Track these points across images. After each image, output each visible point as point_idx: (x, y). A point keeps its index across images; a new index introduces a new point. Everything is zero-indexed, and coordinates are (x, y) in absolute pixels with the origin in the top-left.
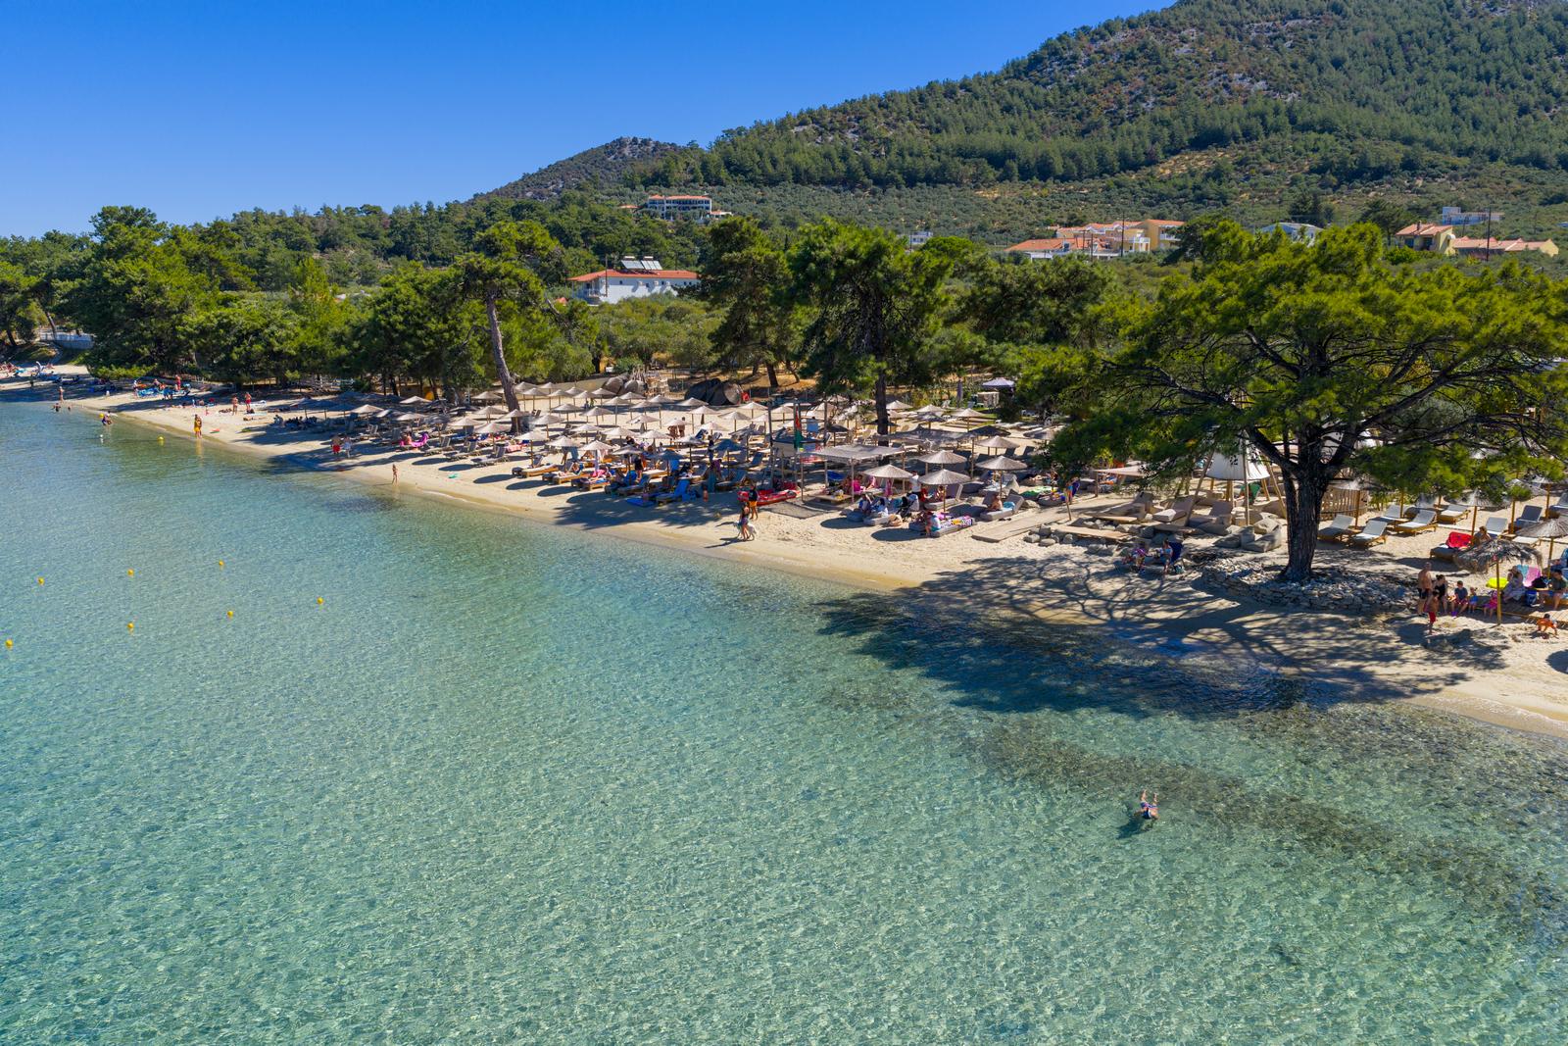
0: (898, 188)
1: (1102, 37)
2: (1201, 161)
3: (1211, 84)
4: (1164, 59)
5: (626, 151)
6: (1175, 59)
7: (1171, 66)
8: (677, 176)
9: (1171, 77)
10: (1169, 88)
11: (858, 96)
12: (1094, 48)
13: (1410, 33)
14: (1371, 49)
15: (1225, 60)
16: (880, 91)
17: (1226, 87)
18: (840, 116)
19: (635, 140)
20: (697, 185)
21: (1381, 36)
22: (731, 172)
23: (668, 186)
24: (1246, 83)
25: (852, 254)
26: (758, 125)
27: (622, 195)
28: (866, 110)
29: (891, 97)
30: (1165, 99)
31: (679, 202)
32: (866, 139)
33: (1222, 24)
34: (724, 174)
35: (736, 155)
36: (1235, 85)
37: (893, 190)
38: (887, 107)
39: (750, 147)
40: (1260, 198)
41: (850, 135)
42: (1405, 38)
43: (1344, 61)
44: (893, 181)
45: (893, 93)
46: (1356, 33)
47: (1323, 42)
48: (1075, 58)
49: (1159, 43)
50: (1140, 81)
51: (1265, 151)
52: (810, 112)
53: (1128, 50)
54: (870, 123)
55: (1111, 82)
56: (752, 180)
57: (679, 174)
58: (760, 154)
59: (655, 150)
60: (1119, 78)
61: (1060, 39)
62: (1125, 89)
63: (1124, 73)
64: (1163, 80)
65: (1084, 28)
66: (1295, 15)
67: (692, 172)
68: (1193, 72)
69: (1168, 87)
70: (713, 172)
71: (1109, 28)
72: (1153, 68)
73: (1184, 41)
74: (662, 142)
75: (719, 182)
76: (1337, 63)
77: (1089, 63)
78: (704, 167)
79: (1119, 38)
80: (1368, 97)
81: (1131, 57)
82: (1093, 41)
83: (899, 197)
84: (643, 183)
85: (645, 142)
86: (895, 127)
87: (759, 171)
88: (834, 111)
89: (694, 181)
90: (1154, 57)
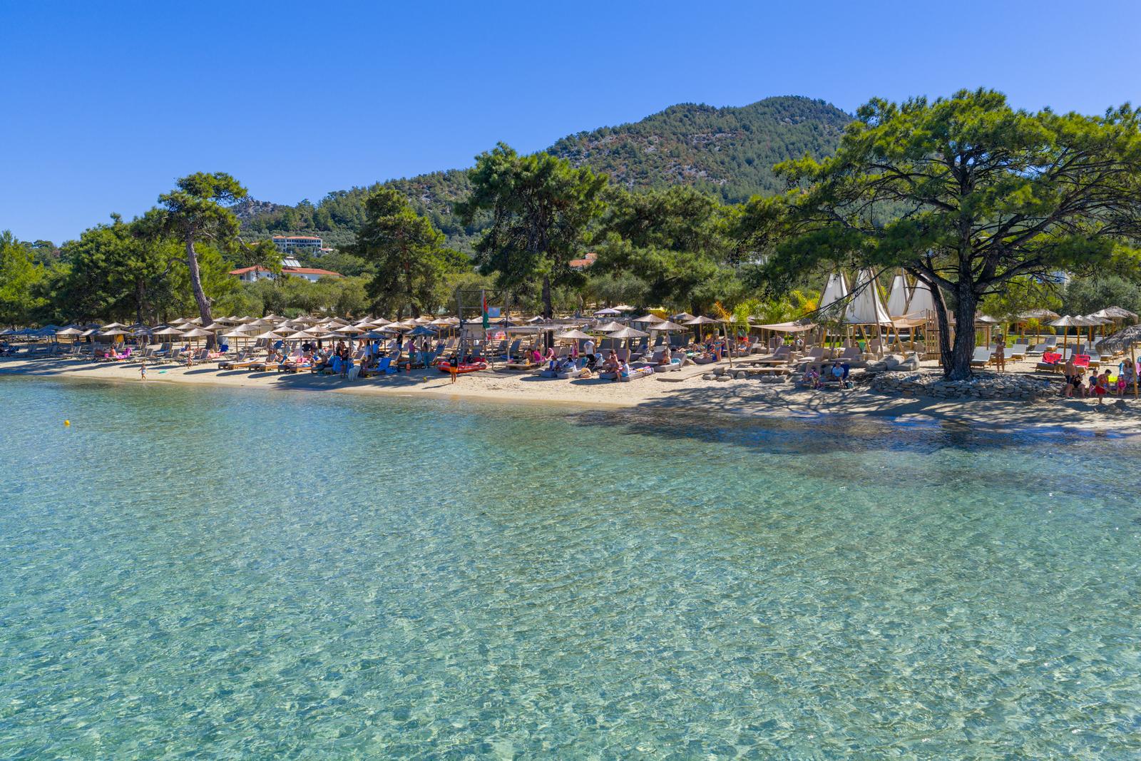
0: (460, 235)
1: (597, 139)
3: (670, 172)
4: (639, 155)
5: (251, 211)
6: (646, 155)
7: (644, 159)
8: (294, 223)
9: (644, 166)
10: (643, 174)
11: (428, 172)
12: (592, 145)
13: (793, 144)
14: (769, 153)
15: (678, 157)
16: (445, 169)
17: (680, 174)
18: (416, 185)
19: (258, 202)
20: (310, 230)
21: (775, 146)
22: (336, 222)
23: (287, 230)
24: (693, 172)
25: (527, 169)
26: (355, 189)
27: (250, 236)
28: (434, 181)
29: (452, 173)
30: (642, 181)
31: (297, 241)
32: (435, 201)
33: (674, 134)
34: (330, 223)
35: (339, 210)
36: (686, 173)
37: (457, 237)
38: (449, 180)
39: (350, 205)
41: (423, 199)
42: (791, 147)
43: (753, 160)
44: (456, 230)
45: (454, 171)
46: (759, 143)
47: (739, 148)
48: (579, 152)
49: (635, 144)
50: (623, 169)
52: (394, 182)
53: (614, 148)
54: (438, 190)
55: (604, 168)
56: (352, 228)
57: (296, 221)
58: (358, 209)
59: (273, 210)
60: (609, 166)
61: (568, 139)
62: (614, 174)
63: (613, 163)
64: (639, 169)
65: (584, 132)
66: (720, 131)
67: (306, 221)
68: (658, 164)
69: (643, 173)
70: (322, 221)
71: (600, 133)
72: (632, 160)
73: (650, 143)
74: (278, 204)
75: (327, 228)
76: (750, 162)
77: (589, 156)
78: (315, 217)
79: (607, 139)
80: (770, 184)
81: (616, 152)
82: (590, 141)
83: (461, 242)
84: (267, 228)
85: (265, 204)
86: (456, 194)
87: (357, 222)
88: (411, 182)
89: (307, 227)
90: (632, 153)
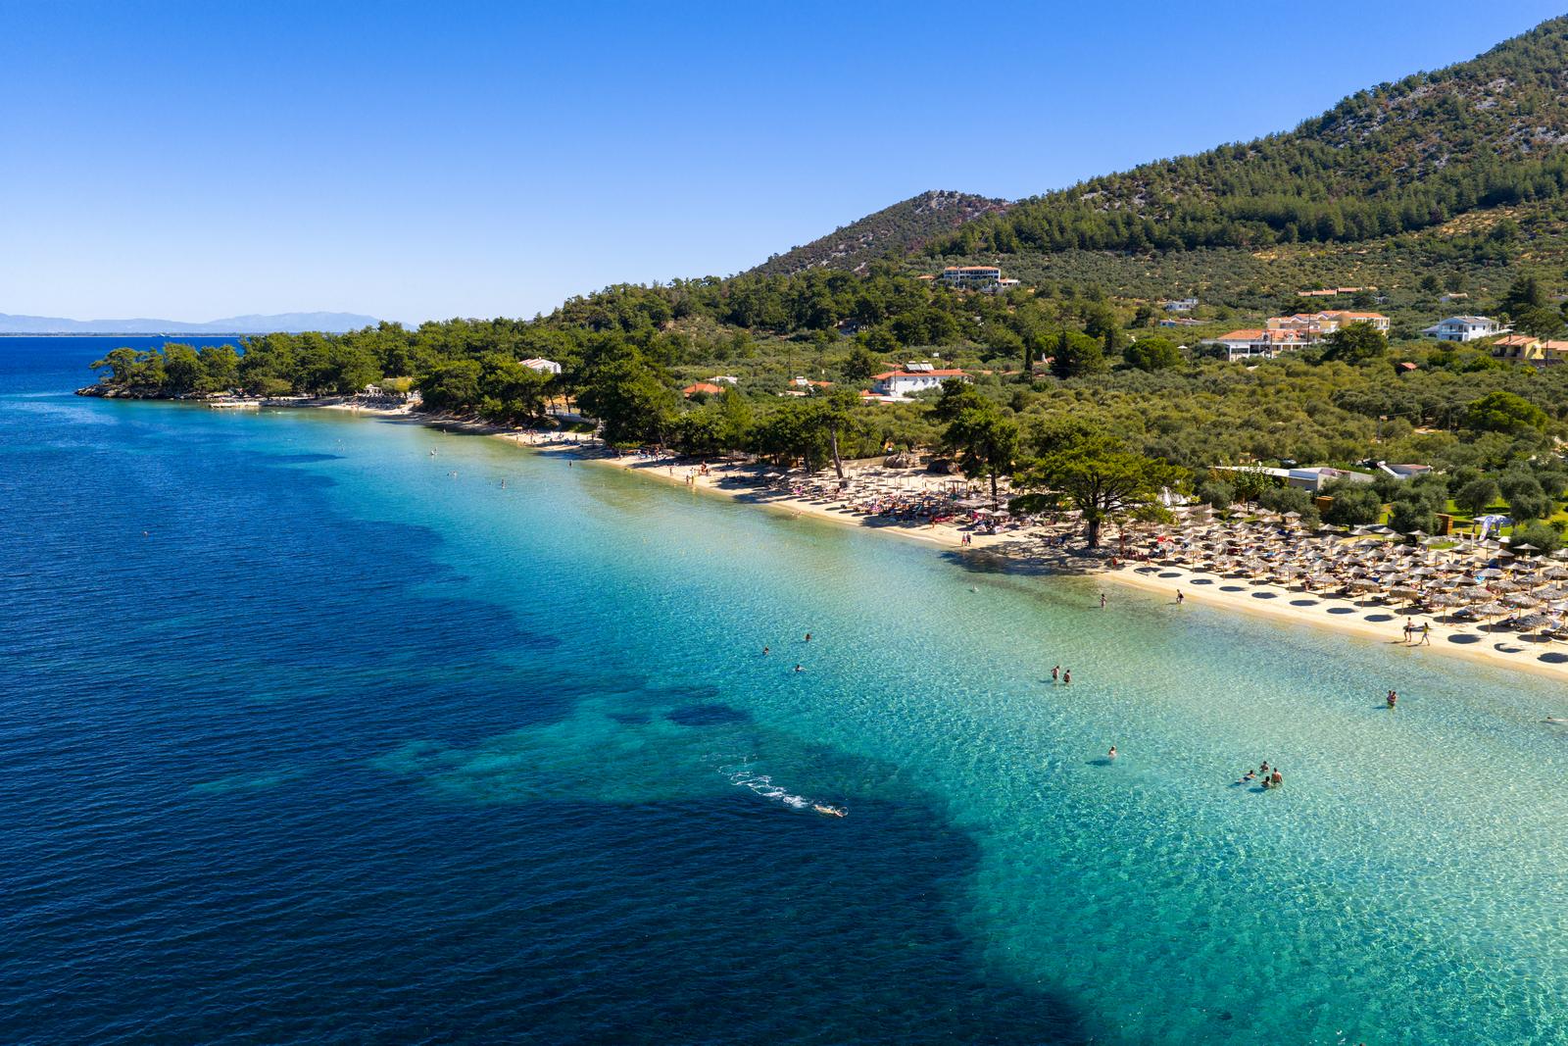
0: (1178, 252)
1: (1401, 94)
2: (1487, 220)
3: (1511, 139)
4: (1465, 115)
5: (934, 204)
6: (1476, 114)
7: (1469, 122)
8: (972, 245)
9: (1469, 133)
10: (1465, 145)
11: (1149, 161)
12: (1392, 104)
15: (1530, 113)
16: (1170, 155)
17: (1526, 141)
18: (1128, 182)
19: (942, 193)
20: (990, 253)
22: (1022, 240)
23: (963, 254)
24: (1549, 137)
26: (1051, 194)
27: (923, 263)
28: (1154, 176)
29: (1181, 162)
30: (1460, 156)
31: (971, 272)
32: (1152, 204)
33: (1537, 71)
34: (1015, 242)
35: (1027, 223)
36: (1537, 140)
37: (1173, 253)
38: (1175, 171)
39: (1041, 216)
40: (1543, 258)
41: (1136, 201)
44: (1172, 245)
45: (1183, 158)
48: (1370, 117)
49: (1461, 97)
50: (1435, 138)
51: (1556, 209)
52: (1100, 180)
53: (1427, 107)
54: (1157, 188)
55: (1405, 139)
56: (1040, 247)
57: (975, 242)
58: (1049, 223)
59: (960, 201)
60: (1414, 135)
61: (1357, 96)
62: (1418, 147)
63: (1420, 130)
64: (1461, 135)
65: (1382, 84)
67: (986, 240)
68: (1493, 127)
69: (1465, 143)
70: (1005, 241)
71: (1409, 84)
72: (1450, 124)
73: (1488, 93)
74: (967, 193)
75: (1010, 250)
77: (1385, 120)
78: (997, 236)
79: (1420, 93)
81: (1429, 113)
82: (1392, 97)
83: (1179, 259)
84: (942, 253)
85: (951, 195)
86: (1182, 191)
87: (1047, 239)
88: (1123, 177)
89: (987, 249)
90: (1453, 113)
